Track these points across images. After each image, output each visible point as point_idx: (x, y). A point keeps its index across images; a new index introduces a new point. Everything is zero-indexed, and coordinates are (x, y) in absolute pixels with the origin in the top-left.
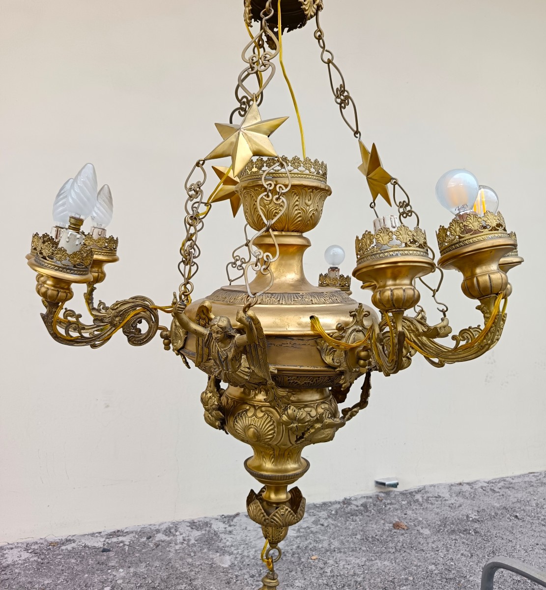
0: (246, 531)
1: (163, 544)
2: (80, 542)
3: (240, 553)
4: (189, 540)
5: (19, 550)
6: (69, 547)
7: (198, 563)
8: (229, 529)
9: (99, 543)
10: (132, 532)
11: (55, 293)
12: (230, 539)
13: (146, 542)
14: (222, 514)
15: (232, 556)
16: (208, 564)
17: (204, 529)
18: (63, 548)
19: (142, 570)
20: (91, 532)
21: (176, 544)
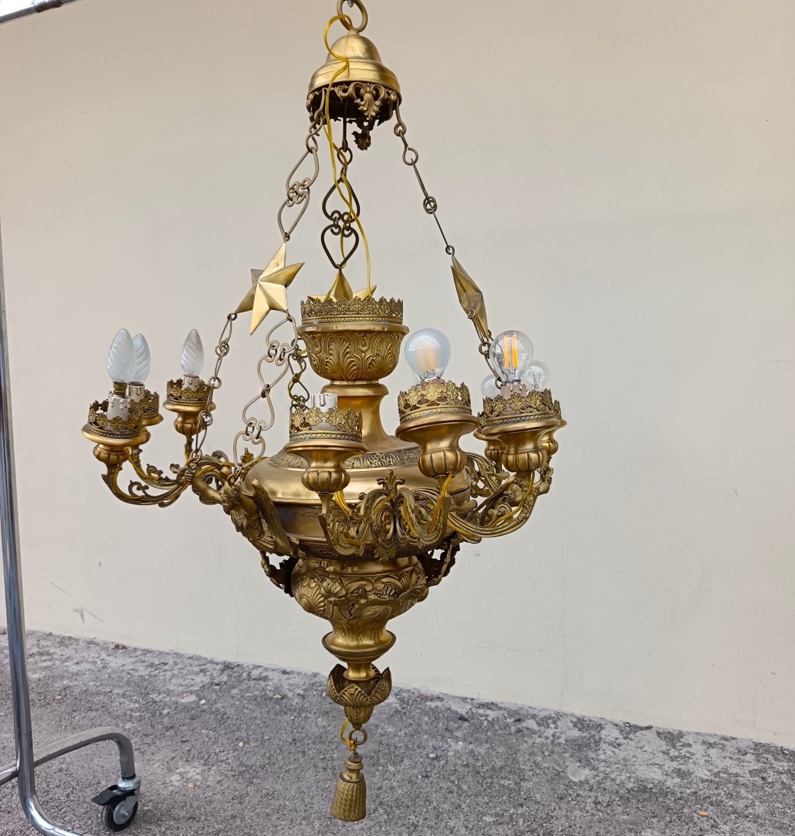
1: (526, 732)
2: (447, 702)
3: (607, 772)
4: (559, 737)
6: (433, 704)
7: (546, 765)
8: (621, 741)
9: (462, 710)
10: (506, 709)
12: (610, 753)
13: (511, 725)
14: (628, 721)
15: (594, 771)
16: (557, 770)
19: (480, 751)
20: (463, 695)
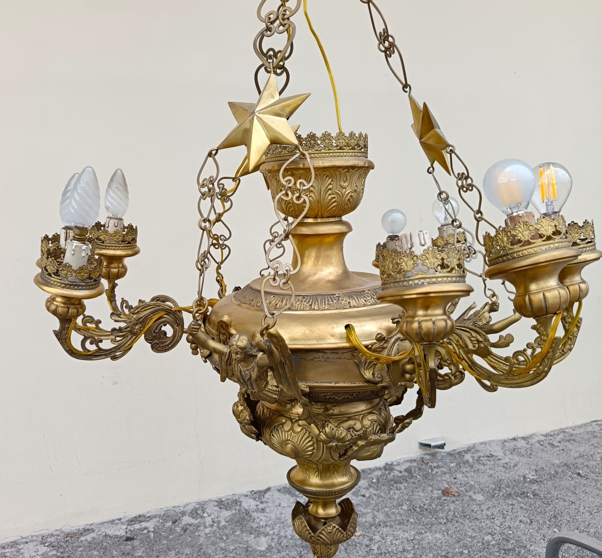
0: (280, 508)
1: (191, 528)
2: (99, 531)
3: (276, 533)
4: (219, 522)
5: (35, 543)
6: (89, 537)
7: (232, 547)
8: (261, 506)
9: (121, 531)
10: (155, 517)
11: (66, 310)
12: (264, 518)
13: (173, 527)
14: (251, 490)
15: (268, 537)
16: (243, 548)
17: (234, 508)
18: (82, 538)
20: (110, 519)
21: (205, 527)
